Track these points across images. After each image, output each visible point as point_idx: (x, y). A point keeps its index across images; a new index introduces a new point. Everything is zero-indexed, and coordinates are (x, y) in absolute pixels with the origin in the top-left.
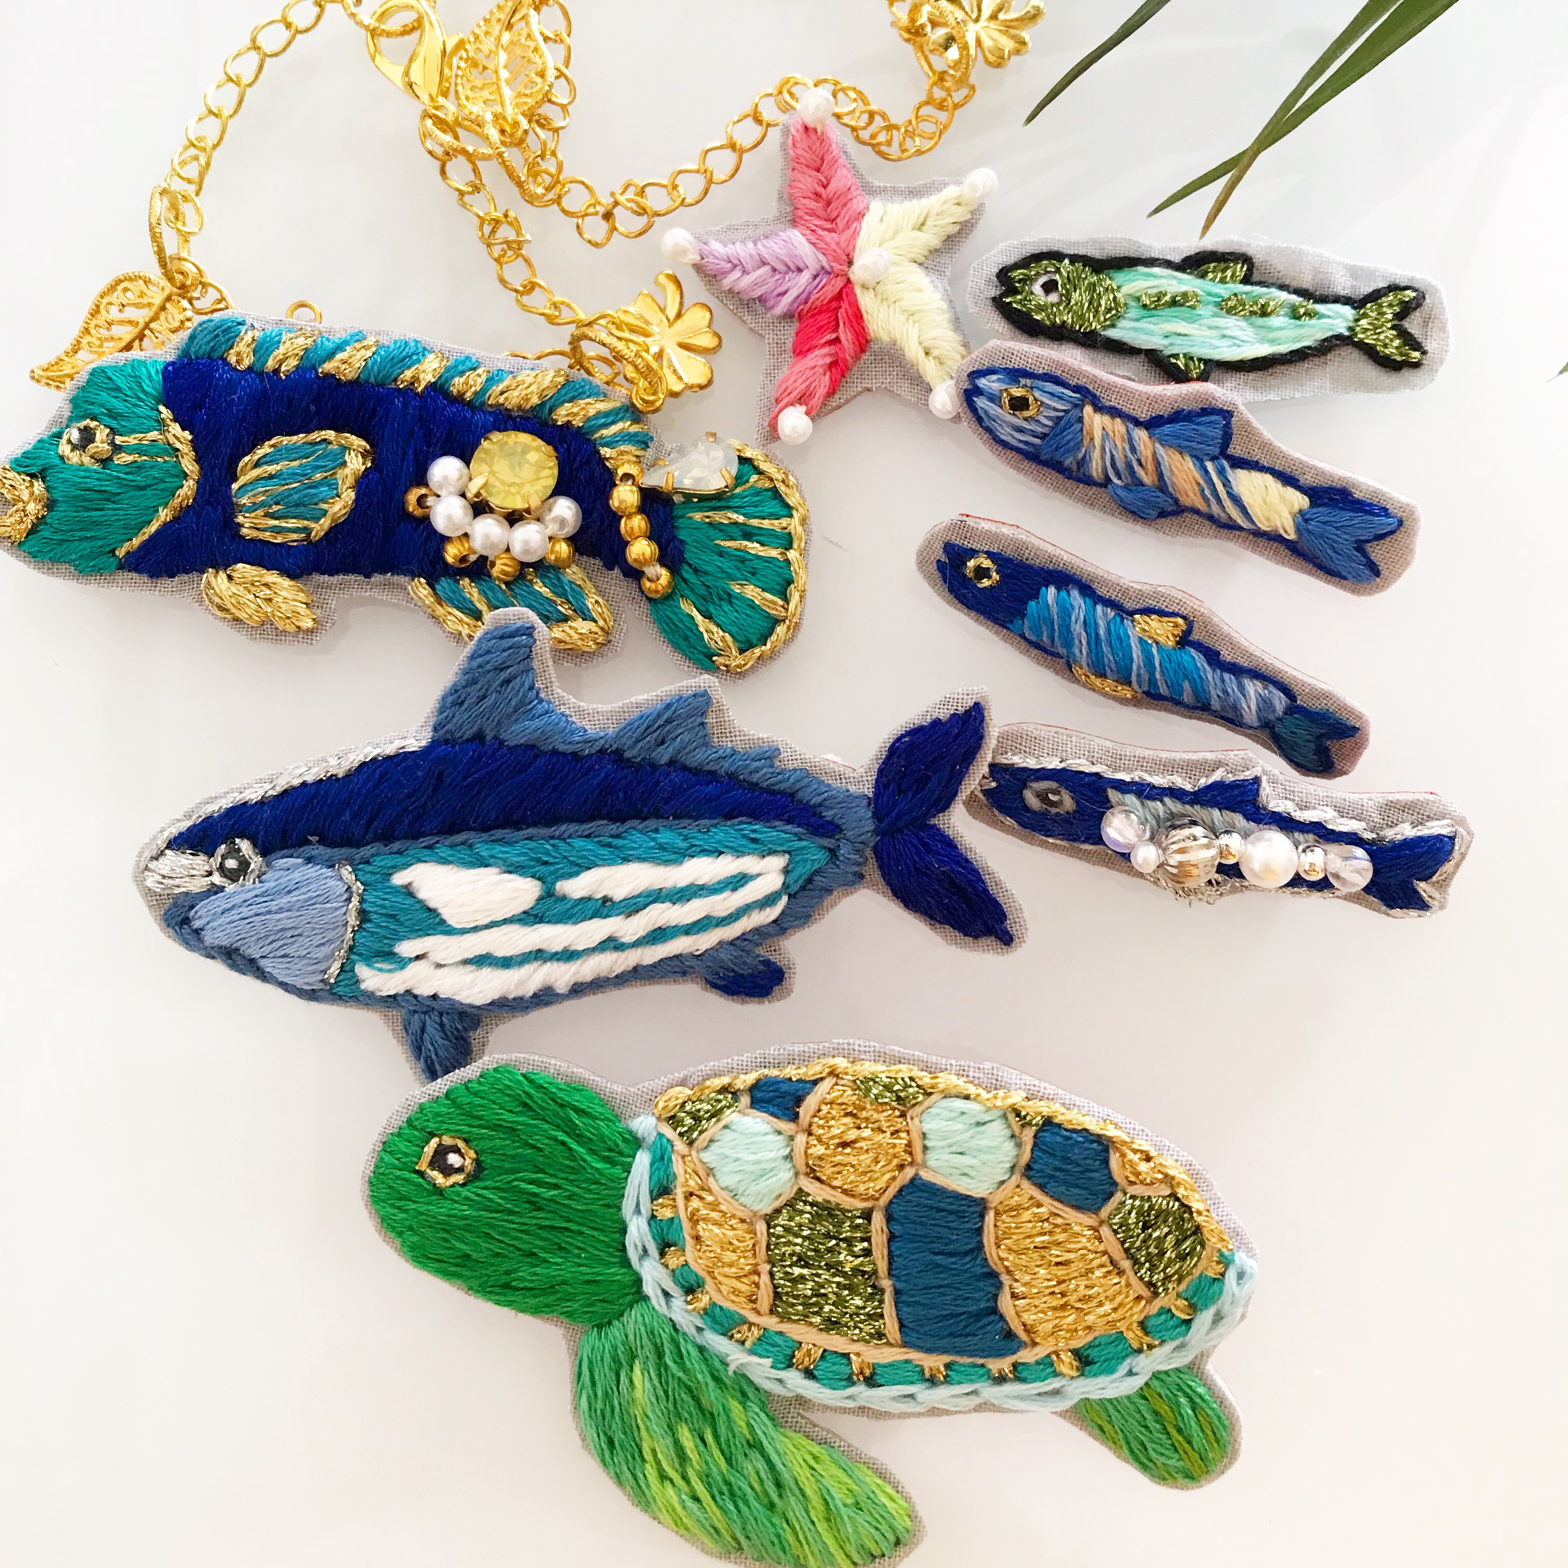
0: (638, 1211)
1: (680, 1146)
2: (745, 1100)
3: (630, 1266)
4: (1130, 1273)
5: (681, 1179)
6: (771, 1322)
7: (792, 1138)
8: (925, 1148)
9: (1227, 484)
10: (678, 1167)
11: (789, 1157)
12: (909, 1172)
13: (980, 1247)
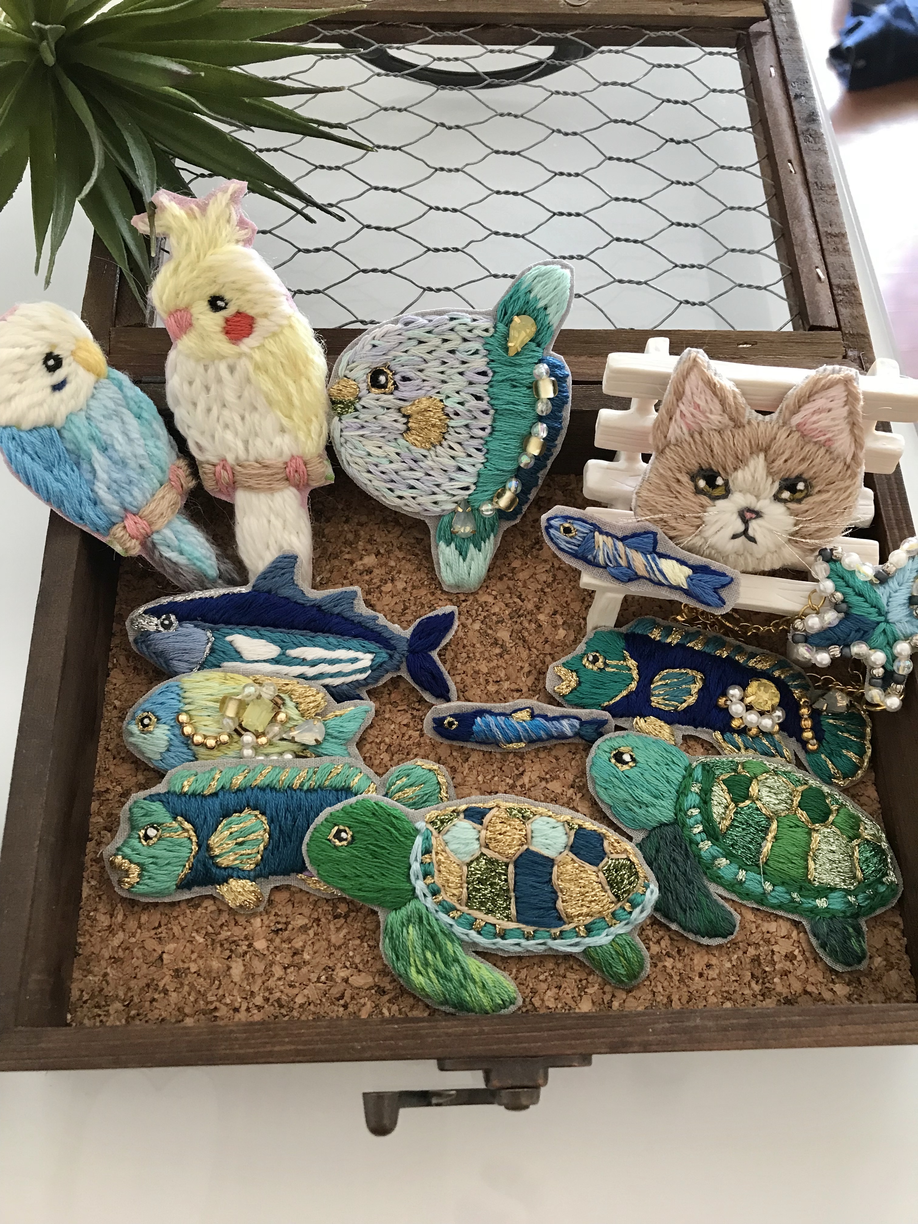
0: (416, 860)
1: (435, 833)
2: (462, 816)
3: (411, 883)
4: (609, 892)
5: (434, 846)
6: (465, 909)
7: (479, 832)
8: (532, 837)
9: (656, 565)
10: (434, 841)
11: (478, 839)
12: (525, 847)
13: (551, 879)
